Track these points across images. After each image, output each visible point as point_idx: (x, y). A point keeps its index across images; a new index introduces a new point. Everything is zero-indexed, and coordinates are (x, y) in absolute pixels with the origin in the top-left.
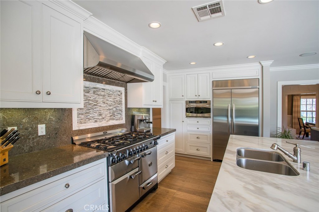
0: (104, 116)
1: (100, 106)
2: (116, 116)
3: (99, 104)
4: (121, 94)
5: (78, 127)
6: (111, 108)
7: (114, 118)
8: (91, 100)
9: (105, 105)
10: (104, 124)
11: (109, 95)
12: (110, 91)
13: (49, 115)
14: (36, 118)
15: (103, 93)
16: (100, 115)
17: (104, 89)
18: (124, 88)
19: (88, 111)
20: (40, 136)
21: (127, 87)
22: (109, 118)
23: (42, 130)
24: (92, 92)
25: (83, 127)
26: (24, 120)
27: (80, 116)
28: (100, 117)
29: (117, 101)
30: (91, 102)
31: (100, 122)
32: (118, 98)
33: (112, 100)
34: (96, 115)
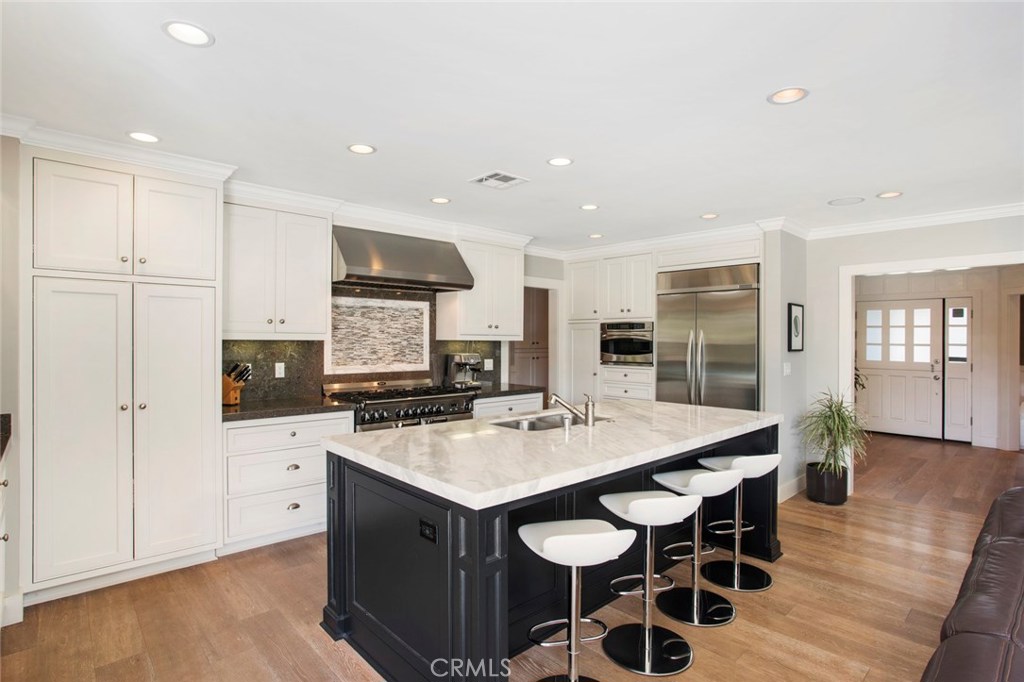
0: (380, 355)
1: (375, 338)
2: (408, 356)
3: (372, 335)
4: (422, 314)
5: (333, 369)
6: (395, 340)
7: (403, 358)
8: (357, 328)
9: (383, 336)
10: (381, 368)
11: (393, 318)
12: (396, 310)
13: (289, 351)
14: (273, 354)
15: (380, 315)
16: (375, 353)
17: (383, 308)
18: (428, 303)
19: (351, 346)
20: (277, 379)
21: (435, 300)
22: (392, 358)
23: (280, 370)
24: (358, 313)
25: (341, 371)
26: (259, 356)
27: (337, 353)
28: (375, 357)
29: (411, 328)
30: (356, 331)
31: (373, 364)
32: (413, 323)
33: (399, 326)
34: (366, 352)
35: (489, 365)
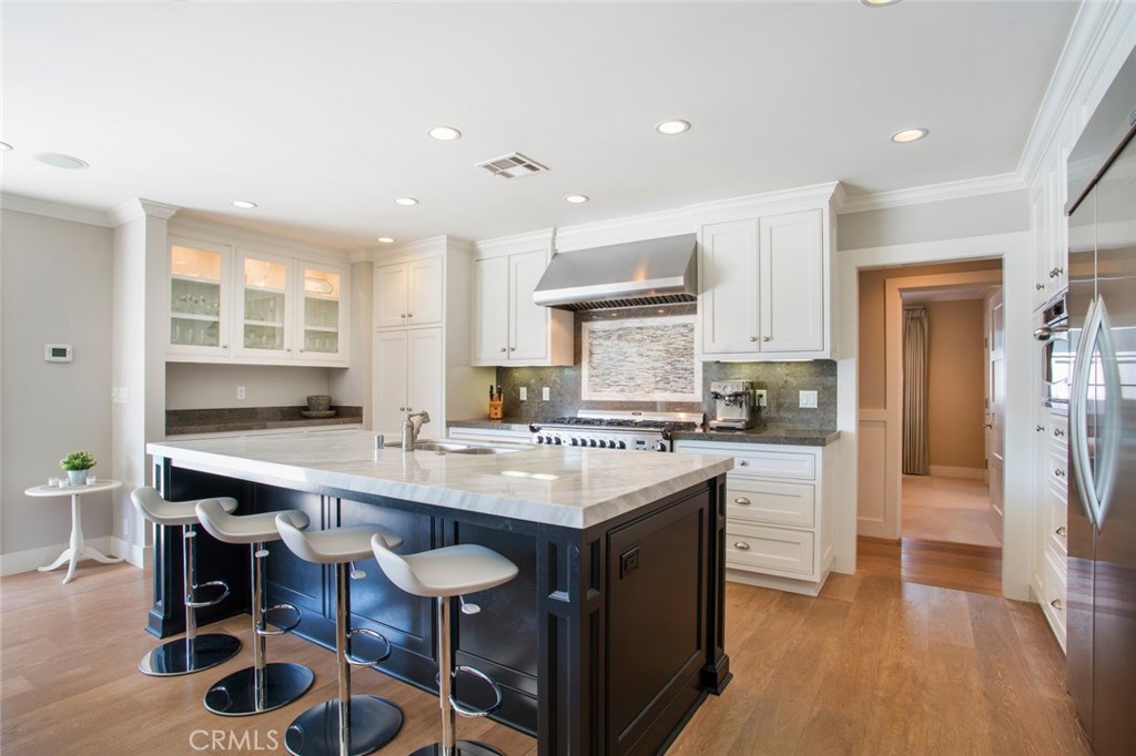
0: (639, 382)
1: (633, 363)
2: (672, 383)
3: (629, 359)
5: (590, 395)
6: (656, 365)
7: (667, 386)
8: (614, 352)
9: (642, 360)
10: (639, 396)
11: (654, 339)
12: (658, 328)
13: (553, 377)
14: (541, 379)
15: (638, 337)
16: (632, 379)
17: (641, 328)
20: (544, 402)
22: (653, 386)
23: (546, 394)
25: (597, 397)
26: (532, 381)
27: (594, 379)
28: (632, 383)
29: (676, 349)
30: (612, 355)
31: (631, 392)
32: (680, 343)
33: (661, 348)
34: (623, 378)
35: (808, 399)
